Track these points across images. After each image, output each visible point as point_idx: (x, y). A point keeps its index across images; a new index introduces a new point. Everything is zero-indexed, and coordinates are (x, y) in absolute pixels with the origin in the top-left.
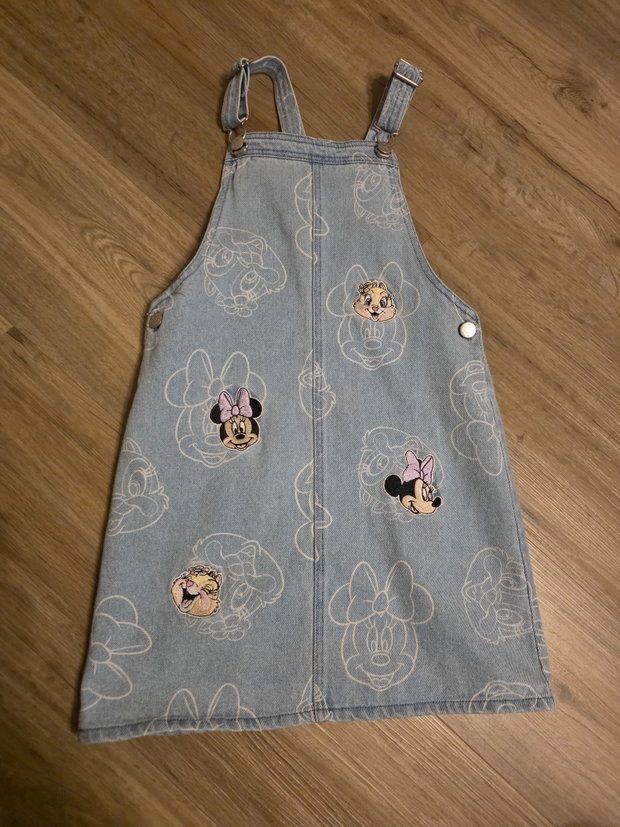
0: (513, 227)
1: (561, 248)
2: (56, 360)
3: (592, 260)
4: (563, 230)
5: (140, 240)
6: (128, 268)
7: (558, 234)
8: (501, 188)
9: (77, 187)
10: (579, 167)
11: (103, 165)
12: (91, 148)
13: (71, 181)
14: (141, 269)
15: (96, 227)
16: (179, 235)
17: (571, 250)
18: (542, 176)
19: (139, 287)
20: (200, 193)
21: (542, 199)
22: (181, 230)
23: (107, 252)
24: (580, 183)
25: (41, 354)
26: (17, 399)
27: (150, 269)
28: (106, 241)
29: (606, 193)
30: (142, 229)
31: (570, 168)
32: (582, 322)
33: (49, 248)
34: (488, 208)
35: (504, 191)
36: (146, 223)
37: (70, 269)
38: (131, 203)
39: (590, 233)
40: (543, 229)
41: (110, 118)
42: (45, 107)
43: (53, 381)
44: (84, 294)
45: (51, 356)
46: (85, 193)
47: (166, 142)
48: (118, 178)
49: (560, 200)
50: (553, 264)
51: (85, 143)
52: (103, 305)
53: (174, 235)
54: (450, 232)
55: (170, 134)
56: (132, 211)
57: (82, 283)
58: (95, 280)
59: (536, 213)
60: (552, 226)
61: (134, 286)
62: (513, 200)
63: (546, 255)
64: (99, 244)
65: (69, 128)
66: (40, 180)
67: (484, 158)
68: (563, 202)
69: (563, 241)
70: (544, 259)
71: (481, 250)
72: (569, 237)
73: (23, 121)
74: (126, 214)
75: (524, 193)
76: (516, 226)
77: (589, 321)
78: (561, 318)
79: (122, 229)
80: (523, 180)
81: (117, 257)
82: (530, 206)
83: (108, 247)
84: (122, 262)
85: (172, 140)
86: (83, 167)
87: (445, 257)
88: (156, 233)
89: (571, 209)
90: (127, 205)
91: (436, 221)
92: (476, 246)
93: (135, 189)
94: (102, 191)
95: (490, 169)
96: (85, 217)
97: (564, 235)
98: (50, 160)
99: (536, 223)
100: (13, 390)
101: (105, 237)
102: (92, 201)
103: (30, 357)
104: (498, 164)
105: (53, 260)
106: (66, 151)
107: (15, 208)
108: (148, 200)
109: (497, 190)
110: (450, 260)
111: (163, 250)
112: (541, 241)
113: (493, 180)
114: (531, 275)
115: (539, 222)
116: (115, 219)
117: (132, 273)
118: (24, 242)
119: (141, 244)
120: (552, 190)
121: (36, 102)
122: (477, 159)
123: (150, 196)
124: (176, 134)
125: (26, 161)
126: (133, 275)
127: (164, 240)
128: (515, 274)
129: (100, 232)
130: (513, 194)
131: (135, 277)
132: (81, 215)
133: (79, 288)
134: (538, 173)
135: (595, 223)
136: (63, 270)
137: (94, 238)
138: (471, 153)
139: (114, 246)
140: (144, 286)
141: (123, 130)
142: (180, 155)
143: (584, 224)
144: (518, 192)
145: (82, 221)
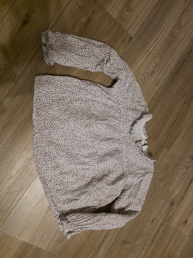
0: (173, 173)
1: (170, 187)
2: (125, 50)
3: (167, 197)
4: (174, 187)
5: (159, 70)
6: (151, 68)
7: (173, 186)
8: (183, 168)
9: (170, 52)
10: (191, 189)
11: (176, 58)
12: (180, 54)
13: (171, 50)
14: (151, 71)
15: (161, 58)
16: (161, 81)
17: (169, 191)
18: (187, 179)
19: (147, 71)
20: (172, 86)
21: (181, 180)
22: (162, 81)
23: (155, 61)
24: (187, 190)
25: (126, 46)
26: (114, 41)
27: (152, 74)
28: (157, 61)
29: (185, 198)
30: (162, 70)
31: (190, 187)
32: (151, 197)
33: (154, 45)
34: (178, 165)
35: (182, 170)
36: (163, 71)
37: (149, 52)
38: (168, 67)
39: (174, 195)
40: (174, 182)
41: (189, 59)
42: (189, 41)
43: (120, 50)
44: (143, 56)
45: (126, 49)
46: (169, 54)
47: (184, 75)
48: (174, 63)
49: (182, 185)
50: (165, 186)
51: (181, 52)
52: (141, 62)
53: (161, 79)
54: (170, 156)
55: (186, 75)
56: (166, 67)
57: (146, 55)
58: (147, 59)
59: (178, 179)
60: (175, 184)
61: (147, 70)
62: (180, 172)
63: (167, 184)
64: (157, 59)
65: (185, 48)
66: (171, 41)
67: (190, 163)
68: (181, 186)
69: (171, 188)
70: (166, 183)
71: (167, 165)
72: (173, 189)
73: (185, 35)
74: (165, 66)
75: (182, 175)
76: (174, 174)
77: (152, 199)
78: (151, 190)
79: (161, 65)
80: (186, 174)
81: (154, 64)
82: (179, 177)
83: (156, 61)
84: (152, 66)
85: (185, 76)
86: (176, 52)
87: (164, 155)
88: (161, 74)
89: (180, 189)
90: (167, 66)
91: (173, 152)
92: (167, 164)
93: (171, 67)
94: (170, 59)
95: (187, 165)
96: (163, 55)
97: (173, 188)
98: (176, 44)
99: (175, 180)
100: (116, 39)
101: (158, 60)
102: (167, 56)
103: (125, 43)
104: (189, 167)
105: (151, 47)
106: (179, 47)
107: (163, 35)
108: (169, 71)
109: (182, 167)
110: (163, 157)
111: (157, 77)
112: (171, 181)
113: (185, 166)
114: (162, 180)
115: (175, 181)
116: (163, 63)
117: (150, 69)
118: (155, 38)
119: (158, 70)
120: (184, 183)
121: (190, 38)
122: (189, 161)
123: (170, 72)
124: (187, 77)
125: (175, 37)
126: (149, 69)
127: (159, 77)
128: (161, 176)
129: (159, 59)
130: (182, 172)
131: (149, 70)
132: (163, 53)
133: (145, 55)
134: (188, 178)
135: (177, 196)
136: (148, 50)
137: (158, 57)
138: (191, 159)
139: (157, 63)
140: (147, 73)
141: (186, 63)
142: (182, 78)
143: (177, 193)
144: (183, 173)
145: (162, 54)
